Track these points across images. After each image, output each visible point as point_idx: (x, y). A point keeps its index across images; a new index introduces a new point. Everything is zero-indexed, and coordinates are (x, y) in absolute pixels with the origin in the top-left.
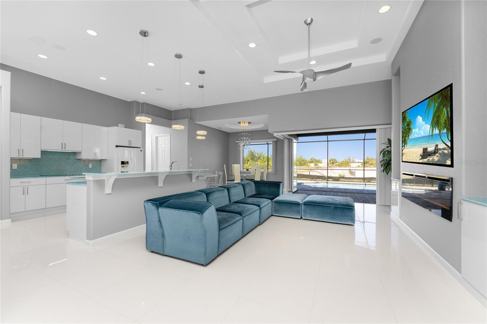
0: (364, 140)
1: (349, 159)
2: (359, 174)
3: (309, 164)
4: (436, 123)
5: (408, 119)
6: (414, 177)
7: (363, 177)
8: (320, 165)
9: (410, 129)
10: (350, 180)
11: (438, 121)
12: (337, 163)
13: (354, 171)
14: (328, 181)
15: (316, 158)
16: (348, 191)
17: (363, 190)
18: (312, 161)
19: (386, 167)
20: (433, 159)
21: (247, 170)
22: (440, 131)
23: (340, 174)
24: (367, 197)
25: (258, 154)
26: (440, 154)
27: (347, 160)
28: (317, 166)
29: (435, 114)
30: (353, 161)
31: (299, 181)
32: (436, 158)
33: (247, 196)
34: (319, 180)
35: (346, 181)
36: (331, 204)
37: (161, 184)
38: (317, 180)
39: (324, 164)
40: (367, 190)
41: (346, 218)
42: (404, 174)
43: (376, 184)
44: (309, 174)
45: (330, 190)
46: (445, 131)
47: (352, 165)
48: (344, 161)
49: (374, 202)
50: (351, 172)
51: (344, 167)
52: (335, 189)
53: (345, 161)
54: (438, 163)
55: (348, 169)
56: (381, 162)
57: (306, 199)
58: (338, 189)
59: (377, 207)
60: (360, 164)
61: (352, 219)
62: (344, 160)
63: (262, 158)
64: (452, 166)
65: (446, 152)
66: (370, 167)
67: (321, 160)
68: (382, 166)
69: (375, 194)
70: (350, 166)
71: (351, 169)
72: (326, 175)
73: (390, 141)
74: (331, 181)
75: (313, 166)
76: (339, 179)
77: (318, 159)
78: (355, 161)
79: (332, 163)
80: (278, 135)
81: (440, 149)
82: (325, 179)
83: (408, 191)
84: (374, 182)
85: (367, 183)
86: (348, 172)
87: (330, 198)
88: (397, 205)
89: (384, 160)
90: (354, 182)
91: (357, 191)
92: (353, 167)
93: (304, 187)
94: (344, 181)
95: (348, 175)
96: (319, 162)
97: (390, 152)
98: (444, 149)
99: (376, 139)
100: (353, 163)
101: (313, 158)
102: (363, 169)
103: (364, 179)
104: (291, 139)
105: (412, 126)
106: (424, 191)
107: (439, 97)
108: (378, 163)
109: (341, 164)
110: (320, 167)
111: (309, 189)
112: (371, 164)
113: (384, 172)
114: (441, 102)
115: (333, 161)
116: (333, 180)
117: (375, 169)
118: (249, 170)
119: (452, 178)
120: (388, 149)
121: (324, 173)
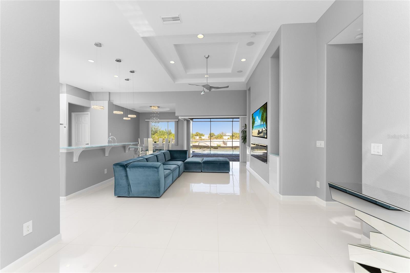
0: (233, 121)
1: (222, 133)
2: (229, 144)
3: (195, 137)
4: (262, 120)
5: (254, 117)
6: (255, 145)
7: (232, 146)
8: (203, 138)
9: (254, 122)
10: (224, 149)
11: (263, 118)
12: (215, 136)
13: (226, 142)
14: (210, 149)
15: (200, 133)
16: (224, 155)
17: (232, 154)
18: (197, 134)
19: (244, 140)
20: (261, 135)
21: (155, 143)
22: (263, 123)
23: (218, 144)
24: (235, 158)
25: (154, 128)
26: (263, 133)
28: (201, 139)
29: (262, 115)
30: (225, 134)
31: (193, 150)
32: (262, 135)
33: (166, 160)
34: (205, 149)
35: (222, 149)
36: (218, 162)
37: (107, 154)
38: (204, 149)
39: (206, 137)
40: (235, 154)
41: (226, 169)
42: (252, 144)
43: (239, 150)
44: (198, 145)
45: (213, 155)
46: (265, 123)
47: (224, 137)
49: (239, 161)
50: (224, 143)
51: (219, 139)
52: (216, 154)
54: (263, 137)
55: (222, 140)
56: (242, 137)
57: (204, 160)
58: (218, 154)
59: (240, 163)
60: (229, 137)
61: (229, 169)
62: (219, 134)
63: (159, 131)
64: (266, 138)
65: (265, 132)
66: (235, 139)
67: (204, 134)
68: (242, 139)
69: (239, 156)
70: (223, 138)
71: (224, 140)
72: (209, 145)
73: (246, 125)
74: (212, 149)
75: (198, 139)
76: (218, 148)
77: (201, 133)
78: (227, 135)
79: (211, 136)
80: (182, 118)
81: (263, 131)
82: (208, 148)
83: (256, 154)
84: (238, 149)
85: (234, 150)
86: (222, 143)
87: (217, 159)
88: (249, 161)
89: (243, 136)
90: (226, 149)
91: (229, 155)
92: (225, 139)
93: (196, 154)
94: (221, 149)
95: (222, 145)
96: (202, 135)
97: (246, 131)
98: (264, 131)
99: (239, 121)
100: (225, 136)
101: (198, 132)
102: (231, 140)
103: (232, 147)
104: (189, 120)
105: (255, 121)
106: (262, 153)
107: (263, 108)
108: (240, 137)
109: (217, 137)
110: (203, 139)
111: (200, 155)
112: (236, 137)
113: (243, 143)
114: (264, 110)
115: (212, 134)
116: (214, 149)
117: (239, 140)
118: (157, 142)
119: (267, 146)
120: (245, 130)
121: (208, 144)
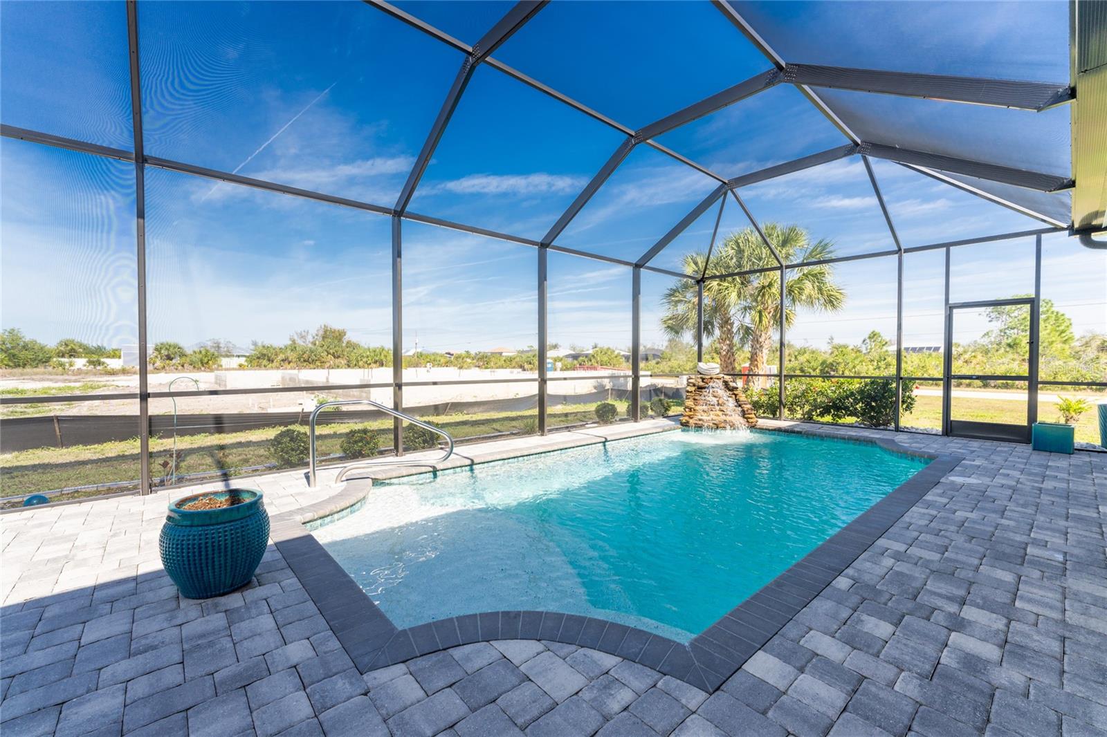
1: (215, 347)
8: (111, 364)
27: (209, 348)
28: (99, 368)
30: (227, 351)
47: (225, 361)
48: (201, 352)
53: (203, 352)
62: (202, 349)
75: (85, 368)
100: (227, 356)
115: (171, 349)
